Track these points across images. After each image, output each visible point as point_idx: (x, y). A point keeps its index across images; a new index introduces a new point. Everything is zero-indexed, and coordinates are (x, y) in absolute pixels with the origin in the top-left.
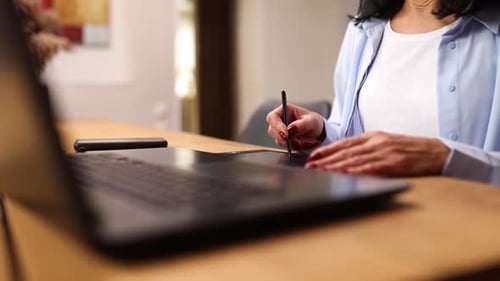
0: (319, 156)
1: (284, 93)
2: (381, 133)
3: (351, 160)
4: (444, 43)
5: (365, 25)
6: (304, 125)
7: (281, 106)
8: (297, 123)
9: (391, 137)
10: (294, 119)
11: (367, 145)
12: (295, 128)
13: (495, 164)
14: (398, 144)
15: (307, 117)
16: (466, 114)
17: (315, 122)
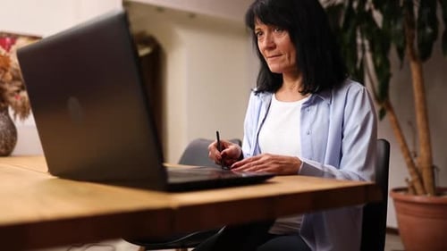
0: (236, 167)
1: (218, 133)
2: (267, 154)
3: (252, 168)
4: (303, 108)
5: (261, 95)
6: (231, 151)
7: (216, 141)
8: (227, 150)
9: (273, 156)
10: (225, 148)
11: (260, 161)
12: (225, 153)
13: (326, 170)
14: (276, 160)
15: (232, 147)
16: (315, 147)
17: (236, 150)
